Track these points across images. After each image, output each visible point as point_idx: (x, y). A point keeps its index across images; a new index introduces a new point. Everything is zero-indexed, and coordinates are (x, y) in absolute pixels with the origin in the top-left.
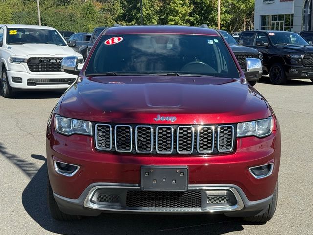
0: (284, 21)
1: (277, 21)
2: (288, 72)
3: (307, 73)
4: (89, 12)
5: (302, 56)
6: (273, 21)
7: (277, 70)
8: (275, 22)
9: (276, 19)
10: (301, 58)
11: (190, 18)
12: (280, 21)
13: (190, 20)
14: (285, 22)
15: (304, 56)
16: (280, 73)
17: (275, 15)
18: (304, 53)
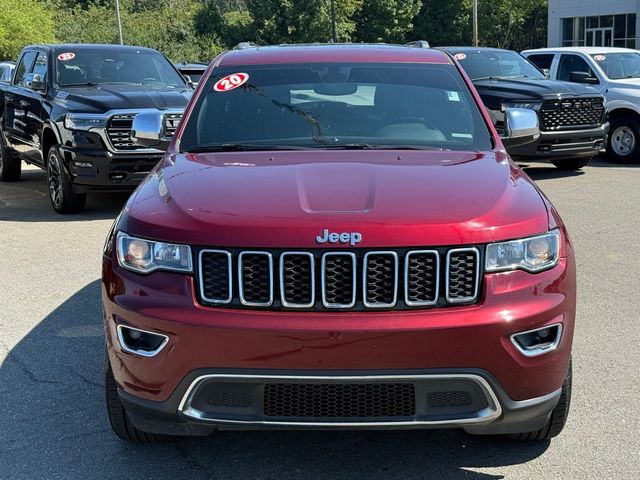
0: (612, 29)
1: (599, 29)
6: (590, 30)
8: (594, 30)
9: (594, 25)
12: (604, 30)
14: (616, 30)
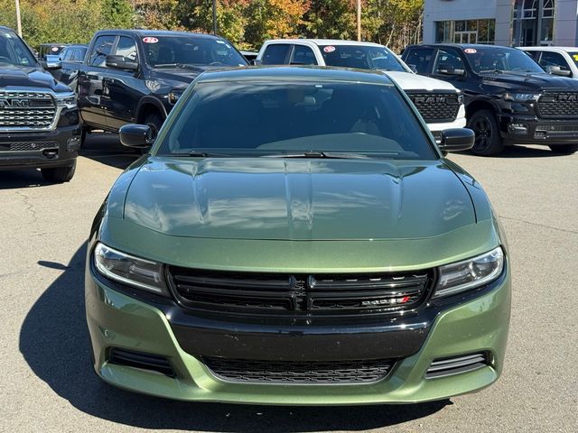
1: (465, 32)
2: (506, 131)
3: (545, 133)
4: (118, 10)
5: (536, 97)
6: (458, 33)
7: (482, 125)
8: (462, 33)
9: (462, 29)
10: (533, 102)
11: (306, 23)
12: (469, 33)
13: (305, 26)
14: (479, 34)
15: (541, 98)
16: (489, 132)
17: (460, 21)
18: (540, 91)
